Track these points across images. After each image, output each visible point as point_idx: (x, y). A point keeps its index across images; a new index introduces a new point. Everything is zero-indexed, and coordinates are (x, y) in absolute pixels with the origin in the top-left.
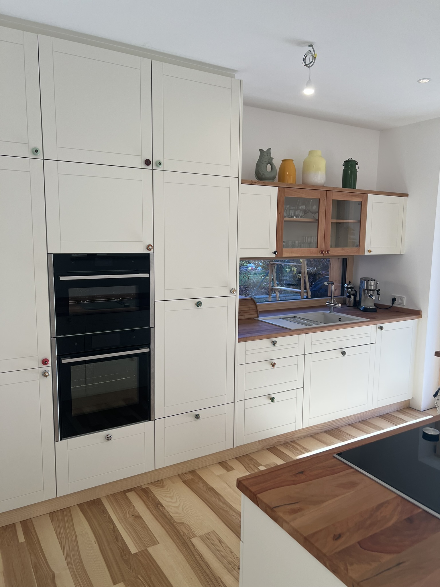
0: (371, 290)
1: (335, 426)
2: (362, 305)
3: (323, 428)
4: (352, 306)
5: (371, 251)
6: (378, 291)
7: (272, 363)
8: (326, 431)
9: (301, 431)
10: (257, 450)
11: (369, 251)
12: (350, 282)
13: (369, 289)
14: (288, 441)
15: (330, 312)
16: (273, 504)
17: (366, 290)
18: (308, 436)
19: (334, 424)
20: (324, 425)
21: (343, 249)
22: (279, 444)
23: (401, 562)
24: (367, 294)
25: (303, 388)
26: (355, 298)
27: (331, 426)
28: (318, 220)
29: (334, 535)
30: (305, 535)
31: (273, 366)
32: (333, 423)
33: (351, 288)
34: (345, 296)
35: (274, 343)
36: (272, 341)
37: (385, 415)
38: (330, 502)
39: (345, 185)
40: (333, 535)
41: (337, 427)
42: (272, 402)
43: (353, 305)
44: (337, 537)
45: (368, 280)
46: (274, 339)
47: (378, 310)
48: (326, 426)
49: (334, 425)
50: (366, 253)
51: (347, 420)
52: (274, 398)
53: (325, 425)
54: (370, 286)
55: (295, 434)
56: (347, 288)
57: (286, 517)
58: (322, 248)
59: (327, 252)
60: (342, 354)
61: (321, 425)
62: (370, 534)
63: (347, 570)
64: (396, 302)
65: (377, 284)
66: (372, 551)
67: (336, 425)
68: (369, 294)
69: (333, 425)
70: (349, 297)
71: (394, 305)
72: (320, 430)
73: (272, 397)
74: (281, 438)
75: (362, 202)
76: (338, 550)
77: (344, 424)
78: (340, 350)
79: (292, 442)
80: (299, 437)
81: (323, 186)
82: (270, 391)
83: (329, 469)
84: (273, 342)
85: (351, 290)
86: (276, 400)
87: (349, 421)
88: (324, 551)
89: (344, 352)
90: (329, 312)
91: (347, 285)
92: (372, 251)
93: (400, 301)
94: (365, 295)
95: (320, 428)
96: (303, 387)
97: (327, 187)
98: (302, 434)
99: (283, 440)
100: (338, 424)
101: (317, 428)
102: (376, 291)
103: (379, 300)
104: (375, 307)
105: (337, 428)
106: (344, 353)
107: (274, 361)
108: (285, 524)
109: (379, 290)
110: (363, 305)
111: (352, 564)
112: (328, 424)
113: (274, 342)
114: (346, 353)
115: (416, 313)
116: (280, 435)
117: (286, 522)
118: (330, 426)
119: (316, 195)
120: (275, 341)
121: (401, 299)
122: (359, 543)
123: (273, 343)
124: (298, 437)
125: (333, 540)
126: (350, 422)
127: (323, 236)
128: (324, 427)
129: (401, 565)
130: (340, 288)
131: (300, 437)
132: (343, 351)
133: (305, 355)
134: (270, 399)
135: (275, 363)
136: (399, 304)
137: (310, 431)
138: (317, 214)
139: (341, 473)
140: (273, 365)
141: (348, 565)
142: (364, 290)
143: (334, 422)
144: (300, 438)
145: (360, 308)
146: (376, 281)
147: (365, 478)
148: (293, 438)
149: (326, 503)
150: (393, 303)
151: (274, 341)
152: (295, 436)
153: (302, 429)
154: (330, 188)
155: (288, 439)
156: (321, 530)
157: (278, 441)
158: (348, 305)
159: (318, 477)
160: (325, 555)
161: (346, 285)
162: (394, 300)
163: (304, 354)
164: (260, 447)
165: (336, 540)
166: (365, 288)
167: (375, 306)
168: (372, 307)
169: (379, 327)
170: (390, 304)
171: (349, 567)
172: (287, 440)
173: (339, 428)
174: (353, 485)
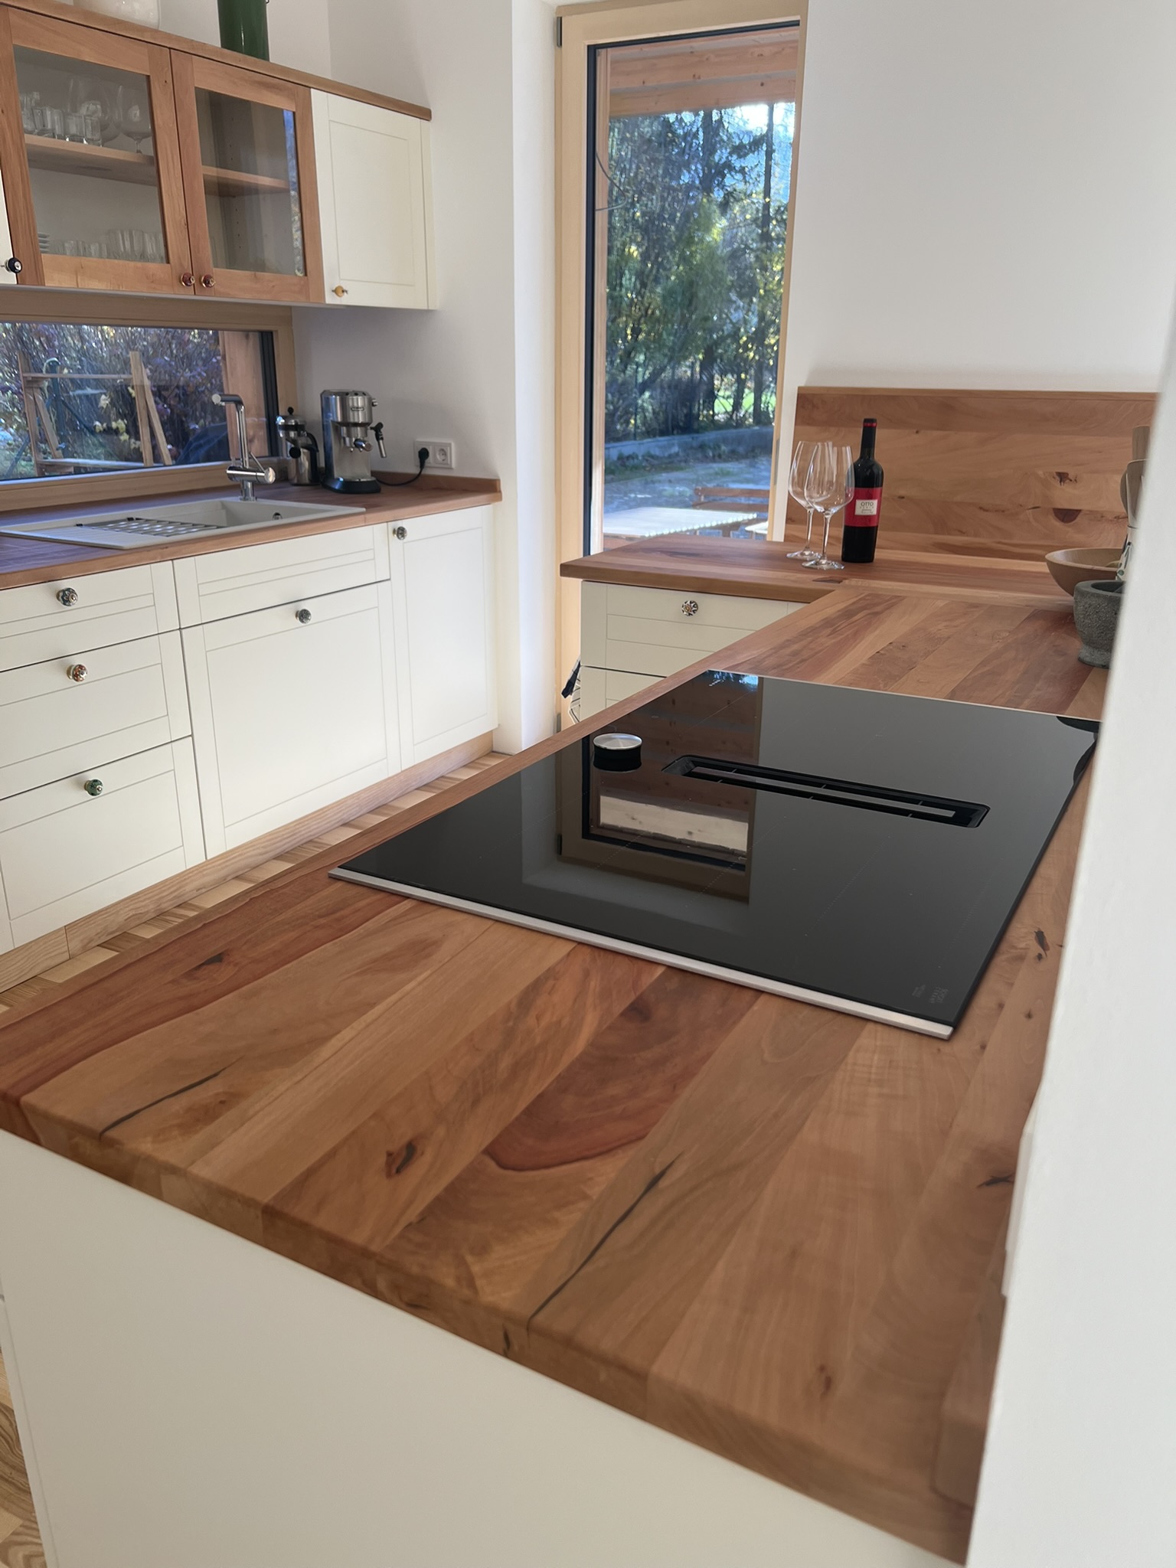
0: (356, 425)
1: (306, 835)
2: (336, 476)
3: (269, 849)
4: (307, 481)
5: (343, 291)
6: (378, 429)
7: (73, 666)
8: (282, 855)
9: (204, 870)
10: (66, 956)
11: (339, 291)
12: (291, 410)
13: (352, 420)
14: (166, 906)
15: (245, 499)
16: (102, 1116)
17: (343, 424)
18: (230, 878)
19: (300, 832)
20: (272, 839)
21: (255, 275)
22: (138, 922)
23: (658, 1171)
24: (347, 439)
25: (192, 736)
26: (313, 460)
27: (294, 837)
28: (154, 160)
29: (389, 1154)
30: (266, 1197)
31: (76, 677)
32: (297, 827)
33: (297, 428)
34: (282, 456)
35: (66, 597)
36: (59, 592)
37: (437, 781)
38: (347, 1034)
39: (229, 39)
40: (382, 1160)
41: (311, 836)
42: (93, 794)
43: (310, 480)
44: (402, 1159)
45: (344, 396)
46: (65, 584)
47: (384, 488)
48: (281, 841)
49: (303, 832)
50: (330, 299)
51: (338, 813)
52: (96, 781)
53: (276, 838)
54: (351, 413)
55: (188, 881)
56: (286, 428)
57: (170, 1152)
58: (187, 264)
59: (205, 282)
60: (300, 619)
61: (263, 840)
62: (522, 1105)
63: (471, 1283)
64: (430, 460)
65: (373, 405)
66: (547, 1167)
67: (309, 832)
68: (354, 440)
69: (298, 835)
70: (295, 453)
71: (427, 472)
72: (261, 854)
73: (91, 779)
74: (143, 904)
75: (297, 114)
76: (413, 1214)
77: (328, 825)
78: (292, 609)
79: (183, 908)
80: (201, 889)
81: (155, 31)
82: (84, 760)
83: (322, 921)
84: (61, 594)
85: (299, 435)
86: (105, 788)
87: (344, 814)
88: (359, 1237)
89: (305, 610)
90: (241, 499)
91: (284, 418)
92: (346, 292)
93: (439, 457)
94: (340, 442)
95: (259, 851)
96: (190, 734)
97: (169, 36)
98: (207, 879)
99: (151, 907)
100: (312, 828)
101: (254, 850)
102: (372, 428)
103: (382, 457)
104: (374, 479)
105: (311, 841)
106: (303, 615)
107: (76, 661)
108: (168, 1182)
109: (380, 426)
110: (341, 474)
111: (482, 1250)
112: (284, 833)
113: (64, 594)
114: (310, 614)
115: (486, 488)
116: (138, 894)
117: (173, 1170)
118: (290, 839)
119: (134, 61)
120: (68, 589)
121: (443, 452)
122: (490, 1152)
123: (62, 597)
124: (199, 889)
125: (389, 1175)
126: (346, 816)
127: (183, 221)
128: (274, 844)
129: (663, 1183)
130: (263, 433)
131: (204, 888)
132: (300, 609)
133: (183, 631)
134: (85, 789)
135: (81, 667)
136: (437, 466)
137: (232, 864)
138: (150, 139)
139: (370, 925)
140: (76, 673)
141: (469, 1259)
142: (337, 426)
143: (301, 825)
144: (204, 890)
145: (333, 486)
146: (369, 395)
147: (460, 917)
148: (183, 895)
149: (335, 1043)
150: (422, 465)
151: (64, 591)
152: (188, 888)
153: (208, 862)
154: (179, 39)
155: (167, 902)
156: (333, 1154)
157: (133, 915)
158: (295, 481)
159: (282, 958)
160: (365, 1253)
161: (280, 421)
162: (423, 454)
163: (180, 629)
164: (75, 945)
165: (398, 1171)
166: (339, 420)
167: (372, 475)
168: (367, 478)
169: (394, 532)
170: (412, 469)
171: (476, 1269)
172: (163, 906)
173: (317, 840)
174: (420, 950)
